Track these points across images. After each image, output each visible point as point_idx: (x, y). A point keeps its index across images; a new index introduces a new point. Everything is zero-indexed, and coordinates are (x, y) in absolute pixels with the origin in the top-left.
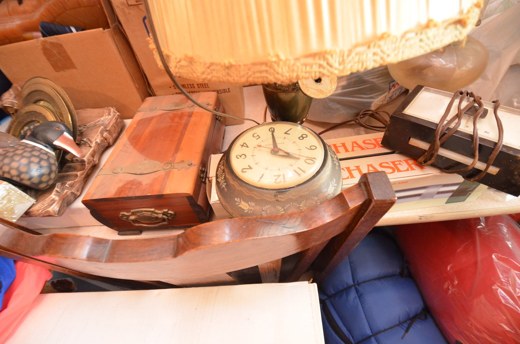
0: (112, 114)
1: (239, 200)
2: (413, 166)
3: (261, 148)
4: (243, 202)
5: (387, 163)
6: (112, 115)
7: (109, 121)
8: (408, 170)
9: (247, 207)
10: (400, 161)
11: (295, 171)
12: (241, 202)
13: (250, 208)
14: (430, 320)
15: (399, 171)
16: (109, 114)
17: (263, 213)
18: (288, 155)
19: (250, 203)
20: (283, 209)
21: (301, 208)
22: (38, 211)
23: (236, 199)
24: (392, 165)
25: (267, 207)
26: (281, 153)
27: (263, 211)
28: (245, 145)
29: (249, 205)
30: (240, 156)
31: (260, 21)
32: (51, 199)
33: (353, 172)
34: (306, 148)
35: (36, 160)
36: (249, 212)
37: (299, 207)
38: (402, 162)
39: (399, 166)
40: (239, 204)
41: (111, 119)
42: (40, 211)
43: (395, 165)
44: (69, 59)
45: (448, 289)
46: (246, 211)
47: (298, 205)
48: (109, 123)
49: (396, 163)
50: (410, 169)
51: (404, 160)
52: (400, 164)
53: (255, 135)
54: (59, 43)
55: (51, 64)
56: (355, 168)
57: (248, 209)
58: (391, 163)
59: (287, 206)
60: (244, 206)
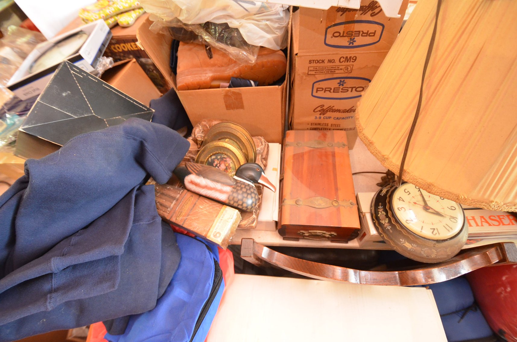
0: (263, 143)
1: (404, 241)
2: (513, 221)
3: (417, 205)
4: (407, 243)
5: (494, 216)
6: (264, 145)
7: (263, 150)
8: (509, 224)
9: (410, 246)
10: (503, 216)
11: (444, 226)
12: (405, 242)
13: (413, 248)
14: (479, 311)
15: (503, 224)
16: (262, 144)
17: (422, 252)
18: (438, 214)
19: (412, 244)
20: (436, 252)
21: (447, 252)
22: (245, 225)
23: (401, 240)
24: (498, 219)
25: (425, 249)
26: (430, 210)
27: (422, 251)
28: (401, 199)
29: (412, 246)
30: (401, 209)
31: (495, 187)
32: (253, 218)
33: (470, 221)
34: (448, 207)
35: (239, 188)
36: (411, 250)
37: (446, 251)
38: (504, 217)
39: (503, 220)
40: (403, 244)
41: (264, 148)
42: (246, 225)
43: (500, 219)
44: (242, 103)
45: (501, 293)
46: (408, 249)
47: (446, 250)
48: (263, 151)
49: (501, 217)
50: (511, 224)
51: (506, 216)
52: (503, 218)
53: (406, 191)
54: (240, 92)
55: (226, 105)
56: (472, 218)
57: (411, 248)
58: (497, 217)
59: (439, 250)
60: (408, 245)
